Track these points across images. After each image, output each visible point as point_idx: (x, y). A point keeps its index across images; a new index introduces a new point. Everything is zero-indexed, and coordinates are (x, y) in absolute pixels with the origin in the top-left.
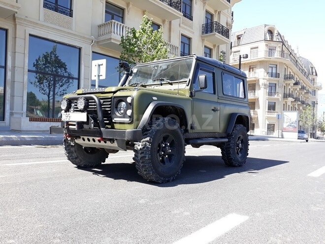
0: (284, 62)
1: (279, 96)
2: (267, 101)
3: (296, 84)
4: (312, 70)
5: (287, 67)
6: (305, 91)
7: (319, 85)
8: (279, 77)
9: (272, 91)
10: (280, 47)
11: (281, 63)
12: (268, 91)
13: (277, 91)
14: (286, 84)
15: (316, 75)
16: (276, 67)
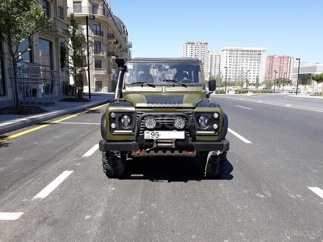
0: (106, 21)
1: (104, 54)
2: (94, 59)
3: (116, 43)
4: (124, 29)
5: (109, 25)
6: (122, 49)
7: (130, 43)
8: (103, 36)
9: (98, 49)
10: (102, 5)
11: (104, 21)
12: (93, 48)
13: (102, 49)
14: (109, 43)
15: (127, 34)
16: (100, 25)
